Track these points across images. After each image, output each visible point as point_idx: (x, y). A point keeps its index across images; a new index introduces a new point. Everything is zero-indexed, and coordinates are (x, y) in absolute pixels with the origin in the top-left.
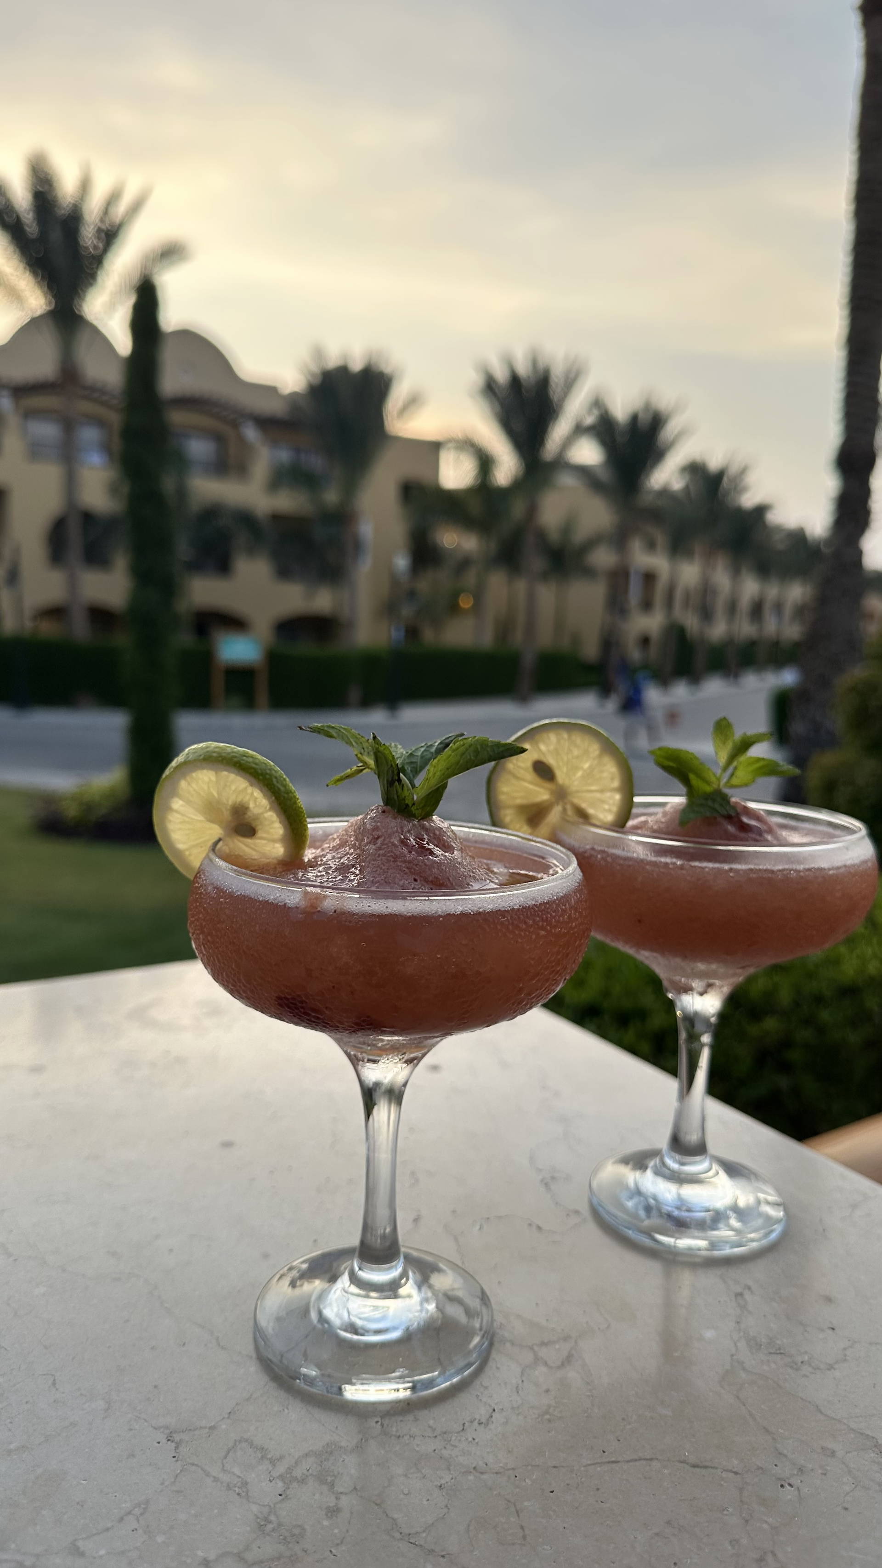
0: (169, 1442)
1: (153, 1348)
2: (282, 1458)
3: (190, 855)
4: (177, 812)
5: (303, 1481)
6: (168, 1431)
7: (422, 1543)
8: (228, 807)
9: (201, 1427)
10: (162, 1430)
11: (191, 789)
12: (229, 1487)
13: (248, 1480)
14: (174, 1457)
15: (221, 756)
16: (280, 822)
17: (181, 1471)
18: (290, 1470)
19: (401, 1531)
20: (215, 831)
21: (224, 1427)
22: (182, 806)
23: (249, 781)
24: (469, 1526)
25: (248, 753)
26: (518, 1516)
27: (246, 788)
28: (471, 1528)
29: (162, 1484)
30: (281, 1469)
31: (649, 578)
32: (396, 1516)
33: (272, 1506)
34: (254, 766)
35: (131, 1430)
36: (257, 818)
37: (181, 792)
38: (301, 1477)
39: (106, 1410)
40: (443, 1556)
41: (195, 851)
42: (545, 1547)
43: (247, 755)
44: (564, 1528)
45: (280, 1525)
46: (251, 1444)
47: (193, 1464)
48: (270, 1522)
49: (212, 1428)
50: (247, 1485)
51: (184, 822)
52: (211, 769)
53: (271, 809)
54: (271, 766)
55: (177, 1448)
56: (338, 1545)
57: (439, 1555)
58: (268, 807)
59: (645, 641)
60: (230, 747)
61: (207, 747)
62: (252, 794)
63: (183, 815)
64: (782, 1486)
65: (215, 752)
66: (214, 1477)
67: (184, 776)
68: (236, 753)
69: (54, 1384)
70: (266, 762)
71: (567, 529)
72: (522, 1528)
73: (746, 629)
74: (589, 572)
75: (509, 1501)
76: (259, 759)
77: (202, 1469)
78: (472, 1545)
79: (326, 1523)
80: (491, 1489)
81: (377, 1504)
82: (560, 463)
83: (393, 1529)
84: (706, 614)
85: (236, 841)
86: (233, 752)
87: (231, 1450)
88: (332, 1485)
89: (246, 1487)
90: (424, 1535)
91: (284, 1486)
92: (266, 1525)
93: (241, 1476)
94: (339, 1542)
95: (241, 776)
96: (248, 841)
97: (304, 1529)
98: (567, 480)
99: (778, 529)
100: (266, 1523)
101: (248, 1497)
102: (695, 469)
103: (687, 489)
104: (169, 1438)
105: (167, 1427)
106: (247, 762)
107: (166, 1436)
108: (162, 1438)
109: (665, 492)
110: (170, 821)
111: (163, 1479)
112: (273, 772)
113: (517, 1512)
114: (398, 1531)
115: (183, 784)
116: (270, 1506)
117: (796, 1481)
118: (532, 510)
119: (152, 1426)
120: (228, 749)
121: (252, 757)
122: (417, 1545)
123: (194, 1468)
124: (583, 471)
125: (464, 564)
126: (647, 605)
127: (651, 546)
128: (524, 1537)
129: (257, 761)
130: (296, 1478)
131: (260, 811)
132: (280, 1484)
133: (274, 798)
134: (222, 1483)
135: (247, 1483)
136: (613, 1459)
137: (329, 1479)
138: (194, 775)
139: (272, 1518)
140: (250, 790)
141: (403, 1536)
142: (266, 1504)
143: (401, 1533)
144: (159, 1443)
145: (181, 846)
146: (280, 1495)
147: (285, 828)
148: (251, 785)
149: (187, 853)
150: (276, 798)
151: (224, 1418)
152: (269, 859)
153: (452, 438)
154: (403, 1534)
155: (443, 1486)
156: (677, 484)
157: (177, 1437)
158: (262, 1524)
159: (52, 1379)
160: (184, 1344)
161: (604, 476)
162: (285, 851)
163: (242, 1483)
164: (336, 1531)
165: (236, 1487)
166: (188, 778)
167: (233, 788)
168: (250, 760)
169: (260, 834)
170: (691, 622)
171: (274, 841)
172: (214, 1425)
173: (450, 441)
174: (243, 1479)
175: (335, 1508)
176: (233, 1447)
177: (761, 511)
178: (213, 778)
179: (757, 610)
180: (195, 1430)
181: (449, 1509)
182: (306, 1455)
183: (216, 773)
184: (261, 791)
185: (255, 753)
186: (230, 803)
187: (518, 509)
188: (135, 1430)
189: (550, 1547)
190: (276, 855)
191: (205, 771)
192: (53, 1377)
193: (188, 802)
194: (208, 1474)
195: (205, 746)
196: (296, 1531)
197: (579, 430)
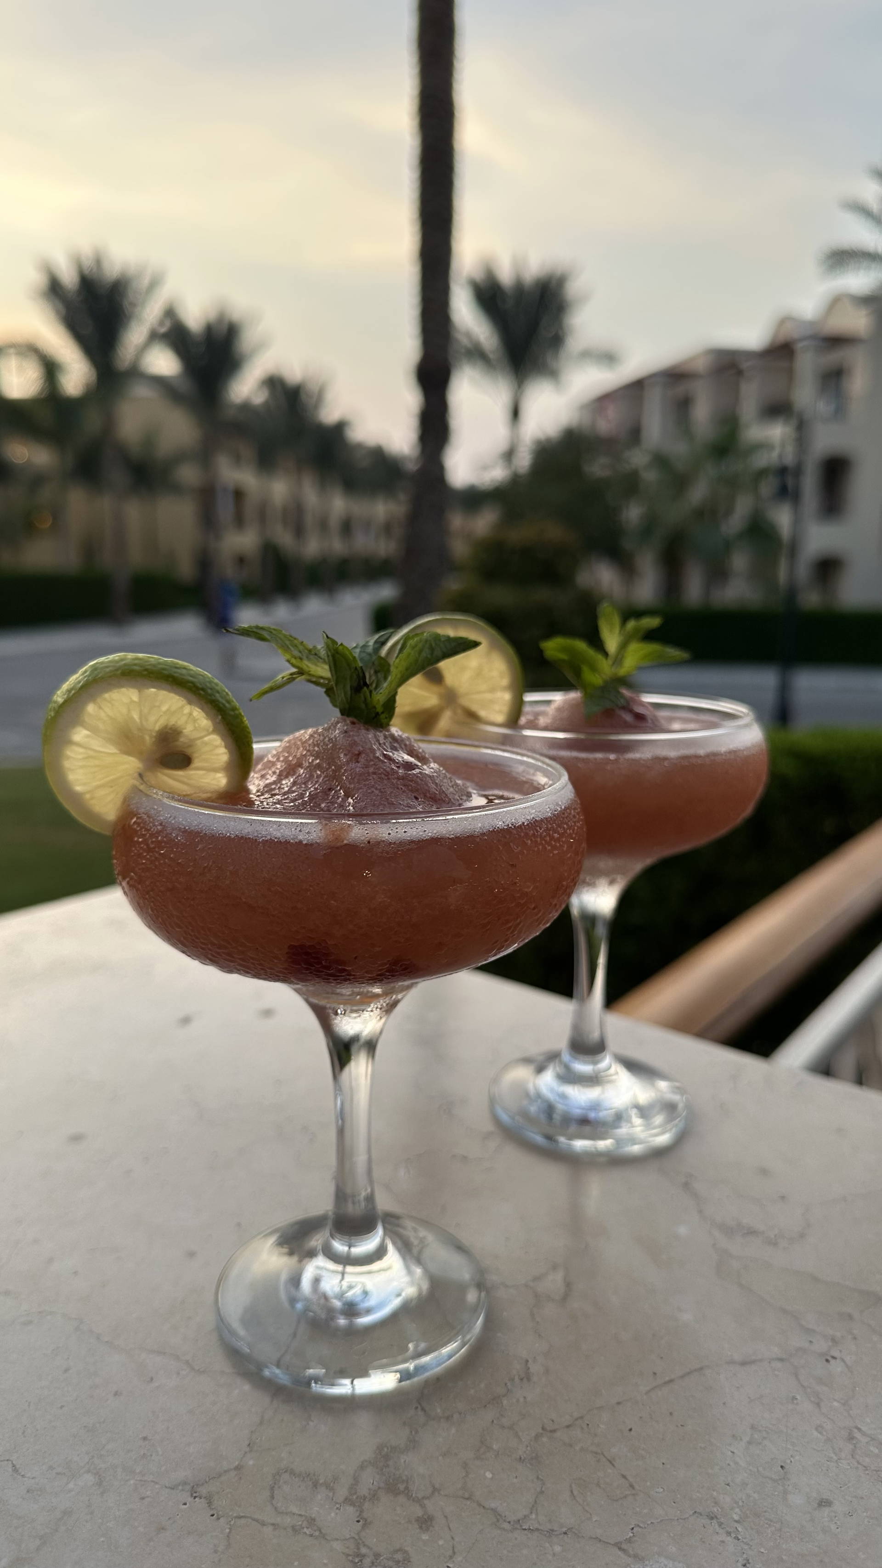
0: (197, 1499)
1: (116, 1394)
2: (336, 1479)
3: (92, 798)
4: (78, 744)
5: (374, 1497)
6: (188, 1487)
7: (536, 1526)
8: (154, 734)
9: (225, 1471)
10: (180, 1488)
11: (103, 714)
12: (295, 1530)
13: (313, 1516)
14: (213, 1515)
15: (146, 670)
16: (226, 747)
17: (230, 1529)
18: (353, 1488)
19: (508, 1520)
20: (131, 764)
21: (251, 1462)
22: (88, 736)
23: (185, 698)
24: (572, 1492)
25: (178, 664)
26: (613, 1465)
27: (182, 707)
28: (575, 1493)
29: (216, 1552)
30: (342, 1492)
31: (239, 495)
32: (493, 1505)
33: (357, 1537)
34: (191, 679)
35: (143, 1498)
36: (191, 744)
37: (86, 719)
38: (369, 1494)
39: (100, 1484)
40: (565, 1533)
41: (101, 793)
42: (657, 1490)
43: (178, 666)
44: (663, 1464)
45: (377, 1556)
46: (292, 1473)
47: (240, 1517)
48: (364, 1556)
49: (238, 1468)
50: (315, 1521)
51: (88, 758)
52: (133, 687)
53: (215, 731)
54: (208, 677)
55: (210, 1503)
56: (451, 1557)
57: (560, 1534)
58: (211, 729)
59: (241, 560)
60: (152, 658)
61: (122, 660)
62: (190, 714)
63: (85, 748)
64: (827, 1361)
65: (135, 665)
66: (273, 1524)
67: (92, 698)
68: (162, 664)
69: (15, 1469)
70: (202, 674)
71: (149, 441)
72: (624, 1477)
73: (337, 546)
74: (176, 489)
75: (596, 1453)
76: (192, 670)
77: (254, 1520)
78: (587, 1511)
79: (425, 1537)
80: (571, 1446)
81: (467, 1499)
82: (135, 373)
83: (498, 1521)
84: (299, 531)
85: (159, 775)
86: (160, 663)
87: (274, 1487)
88: (407, 1492)
89: (315, 1525)
90: (533, 1516)
91: (357, 1510)
92: (361, 1561)
93: (303, 1513)
94: (450, 1553)
95: (176, 693)
96: (180, 773)
97: (406, 1552)
98: (141, 391)
99: (359, 446)
100: (360, 1559)
101: (323, 1536)
102: (274, 383)
103: (266, 404)
104: (195, 1495)
105: (185, 1483)
106: (181, 674)
107: (189, 1494)
108: (186, 1497)
109: (246, 407)
110: (68, 758)
111: (215, 1546)
112: (213, 685)
113: (610, 1462)
114: (505, 1521)
115: (91, 708)
116: (354, 1538)
117: (836, 1353)
118: (109, 424)
119: (166, 1487)
120: (151, 659)
121: (185, 668)
122: (532, 1530)
123: (243, 1521)
124: (159, 381)
125: (37, 480)
126: (239, 521)
127: (237, 460)
128: (632, 1486)
129: (192, 672)
130: (365, 1498)
131: (196, 735)
132: (350, 1510)
133: (220, 717)
134: (285, 1529)
135: (314, 1520)
136: (667, 1379)
137: (402, 1487)
138: (107, 696)
139: (364, 1550)
140: (187, 709)
141: (513, 1525)
142: (348, 1536)
143: (509, 1522)
144: (185, 1504)
145: (78, 788)
146: (358, 1521)
147: (231, 753)
148: (190, 703)
149: (88, 796)
150: (223, 718)
151: (246, 1453)
152: (207, 793)
153: (13, 344)
154: (512, 1523)
155: (523, 1458)
156: (260, 398)
157: (203, 1491)
158: (356, 1561)
159: (11, 1466)
160: (152, 1379)
161: (186, 387)
162: (229, 782)
163: (308, 1521)
164: (441, 1542)
165: (303, 1528)
166: (99, 700)
167: (164, 708)
168: (184, 671)
169: (196, 763)
170: (285, 539)
171: (215, 770)
172: (238, 1465)
173: (13, 346)
174: (306, 1517)
175: (426, 1517)
176: (275, 1483)
177: (340, 428)
178: (135, 698)
179: (347, 527)
180: (220, 1475)
181: (542, 1480)
182: (362, 1467)
183: (139, 691)
184: (202, 709)
185: (186, 664)
186: (157, 728)
187: (92, 422)
188: (148, 1497)
189: (662, 1488)
190: (216, 788)
191: (124, 690)
192: (10, 1462)
193: (94, 730)
194: (263, 1524)
195: (117, 658)
196: (399, 1556)
197: (154, 336)
